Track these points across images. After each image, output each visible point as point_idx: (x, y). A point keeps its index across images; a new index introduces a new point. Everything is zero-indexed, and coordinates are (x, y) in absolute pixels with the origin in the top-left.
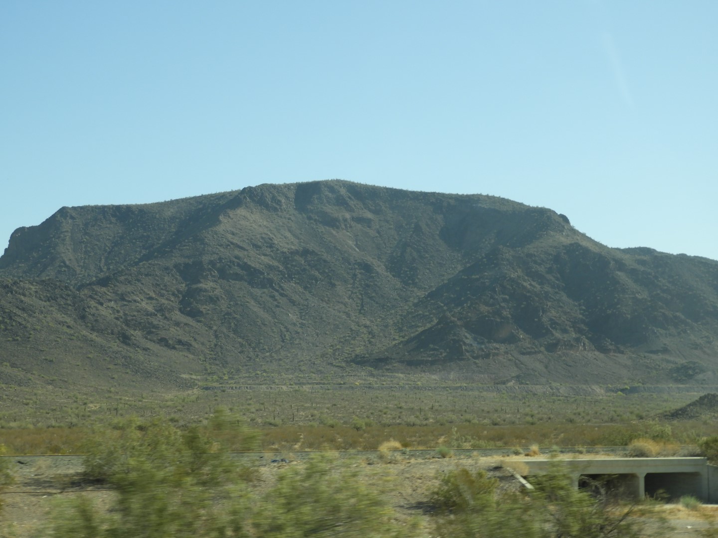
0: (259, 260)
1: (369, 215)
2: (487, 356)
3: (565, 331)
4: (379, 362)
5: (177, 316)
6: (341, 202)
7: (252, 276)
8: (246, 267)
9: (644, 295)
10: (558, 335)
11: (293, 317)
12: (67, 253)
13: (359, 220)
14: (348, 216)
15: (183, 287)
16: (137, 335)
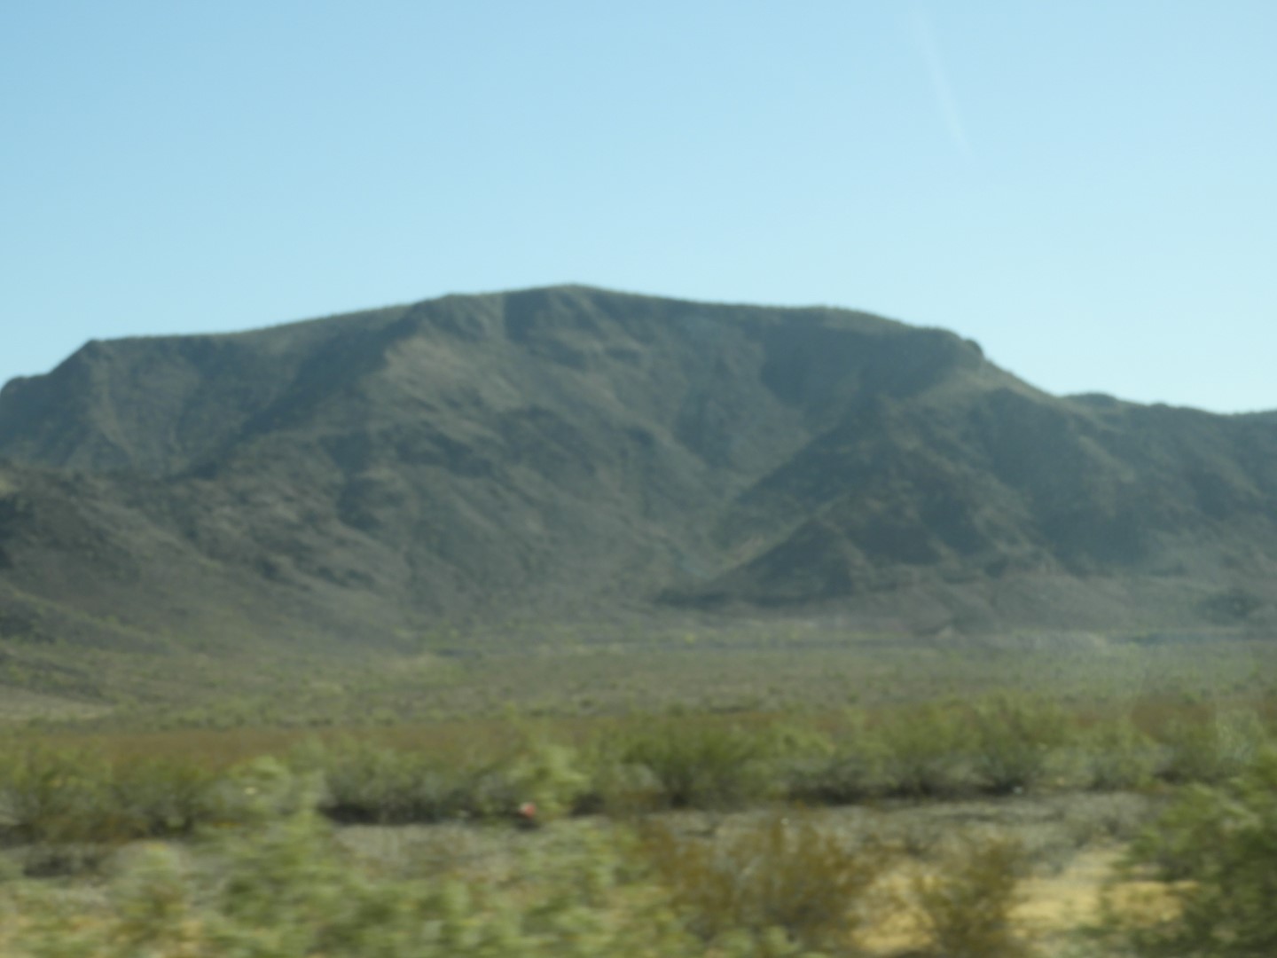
0: (462, 429)
1: (633, 345)
2: (892, 586)
3: (1013, 541)
4: (708, 601)
5: (339, 529)
6: (584, 322)
7: (454, 455)
8: (442, 441)
9: (1129, 476)
10: (1003, 547)
11: (533, 525)
12: (107, 421)
13: (619, 354)
14: (598, 346)
15: (338, 477)
16: (284, 561)
